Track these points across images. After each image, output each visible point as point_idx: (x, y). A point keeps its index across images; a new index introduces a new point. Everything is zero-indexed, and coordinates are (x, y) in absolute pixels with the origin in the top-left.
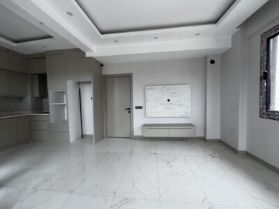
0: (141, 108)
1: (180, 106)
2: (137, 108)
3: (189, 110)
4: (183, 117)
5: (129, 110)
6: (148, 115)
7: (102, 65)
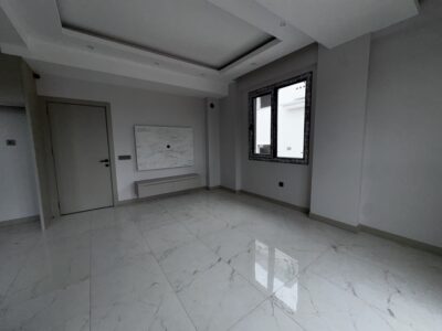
0: (128, 157)
1: (182, 153)
2: (121, 158)
3: (192, 158)
4: (186, 166)
5: (107, 162)
6: (140, 168)
7: (37, 76)
